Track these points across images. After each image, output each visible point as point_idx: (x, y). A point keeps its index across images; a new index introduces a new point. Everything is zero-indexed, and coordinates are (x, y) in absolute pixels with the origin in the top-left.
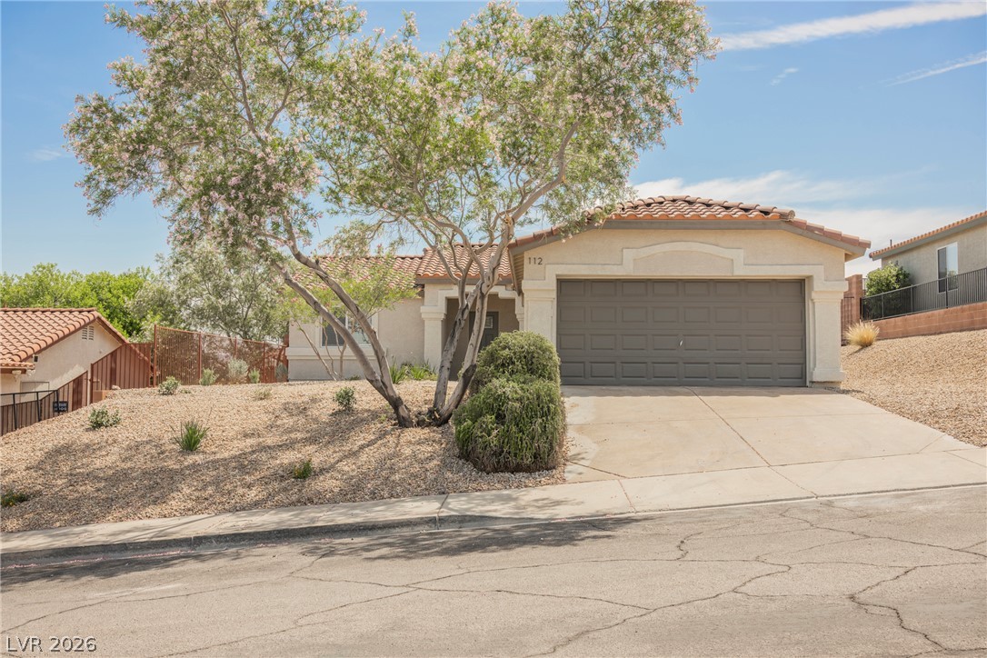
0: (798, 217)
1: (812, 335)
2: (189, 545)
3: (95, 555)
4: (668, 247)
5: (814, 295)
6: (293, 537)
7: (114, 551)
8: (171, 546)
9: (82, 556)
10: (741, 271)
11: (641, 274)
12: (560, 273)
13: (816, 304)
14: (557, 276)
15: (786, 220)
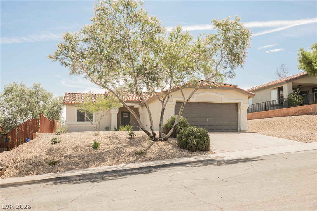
0: (238, 87)
1: (240, 118)
2: (139, 170)
3: (112, 174)
4: (205, 94)
5: (241, 107)
6: (166, 166)
7: (118, 172)
8: (133, 170)
9: (108, 174)
10: (224, 101)
11: (198, 101)
12: (177, 100)
13: (241, 110)
14: (176, 101)
15: (235, 87)
